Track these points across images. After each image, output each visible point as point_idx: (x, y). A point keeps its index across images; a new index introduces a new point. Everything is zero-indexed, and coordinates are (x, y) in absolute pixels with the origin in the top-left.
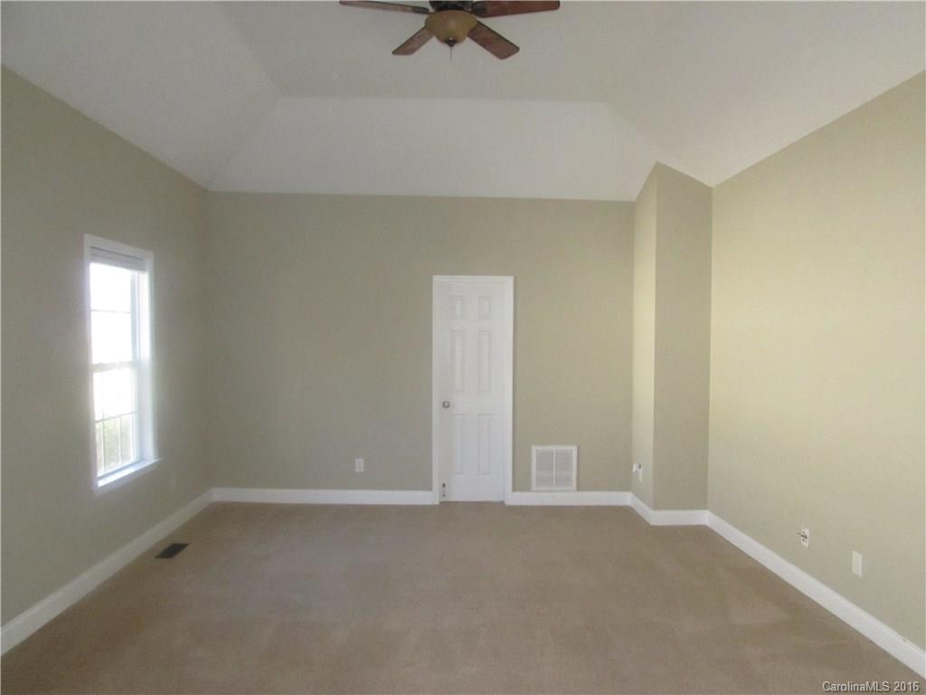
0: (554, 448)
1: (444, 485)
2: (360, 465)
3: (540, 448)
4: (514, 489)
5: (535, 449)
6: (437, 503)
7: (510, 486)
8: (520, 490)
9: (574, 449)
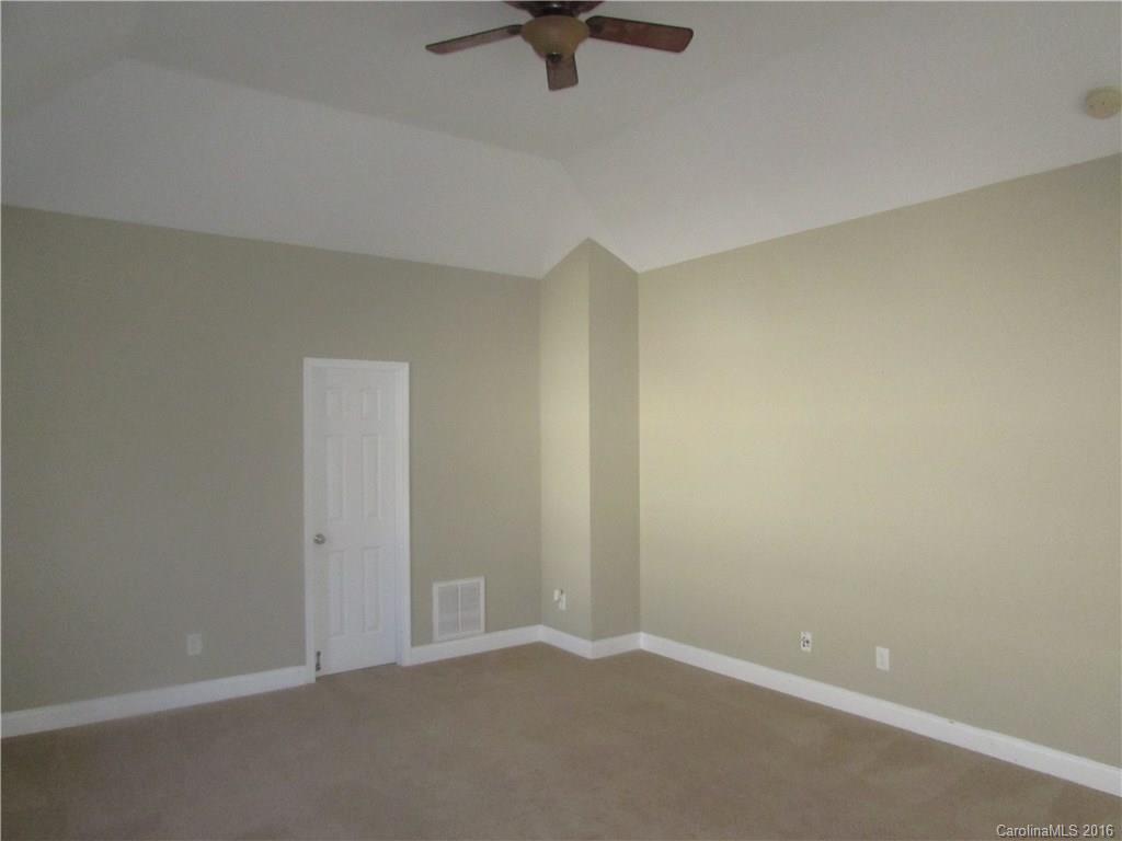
0: (460, 583)
1: (319, 654)
2: (194, 645)
3: (443, 584)
4: (413, 645)
5: (436, 588)
6: (313, 681)
7: (407, 641)
8: (422, 643)
9: (482, 581)
